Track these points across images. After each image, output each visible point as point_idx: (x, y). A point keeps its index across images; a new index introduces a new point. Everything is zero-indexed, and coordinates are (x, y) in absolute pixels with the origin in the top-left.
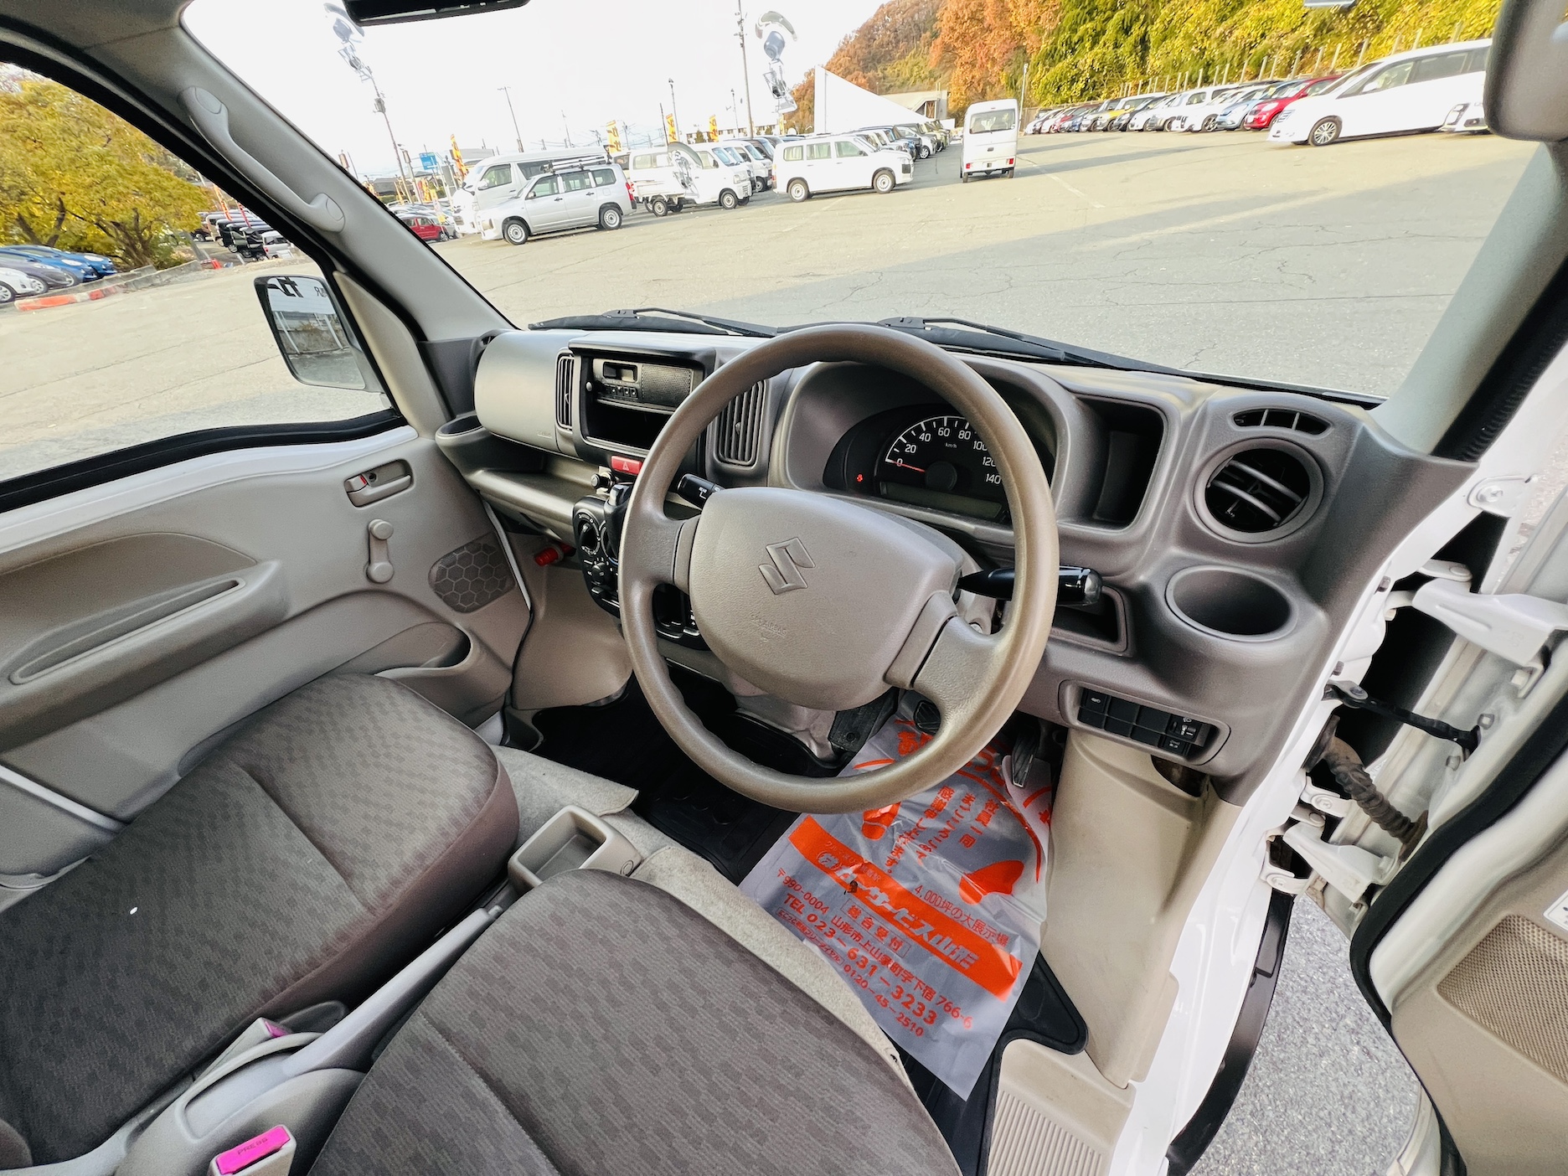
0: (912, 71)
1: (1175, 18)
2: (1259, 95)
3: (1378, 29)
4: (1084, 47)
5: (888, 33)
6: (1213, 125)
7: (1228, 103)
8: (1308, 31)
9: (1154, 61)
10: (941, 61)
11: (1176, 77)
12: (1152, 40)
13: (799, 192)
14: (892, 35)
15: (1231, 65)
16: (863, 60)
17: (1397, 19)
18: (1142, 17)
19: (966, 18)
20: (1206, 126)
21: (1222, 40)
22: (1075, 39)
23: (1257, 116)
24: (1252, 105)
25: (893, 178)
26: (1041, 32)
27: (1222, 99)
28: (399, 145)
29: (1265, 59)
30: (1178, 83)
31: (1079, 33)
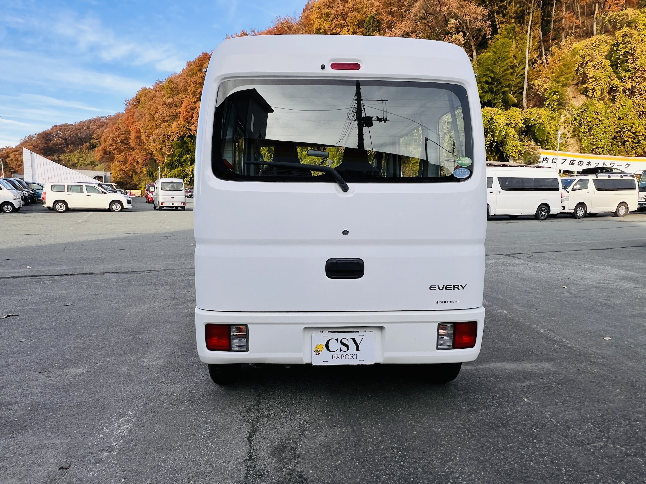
0: (78, 160)
4: (187, 164)
5: (61, 139)
10: (102, 158)
13: (61, 207)
14: (64, 141)
16: (43, 149)
19: (119, 142)
22: (182, 160)
25: (122, 205)
26: (163, 154)
31: (184, 158)
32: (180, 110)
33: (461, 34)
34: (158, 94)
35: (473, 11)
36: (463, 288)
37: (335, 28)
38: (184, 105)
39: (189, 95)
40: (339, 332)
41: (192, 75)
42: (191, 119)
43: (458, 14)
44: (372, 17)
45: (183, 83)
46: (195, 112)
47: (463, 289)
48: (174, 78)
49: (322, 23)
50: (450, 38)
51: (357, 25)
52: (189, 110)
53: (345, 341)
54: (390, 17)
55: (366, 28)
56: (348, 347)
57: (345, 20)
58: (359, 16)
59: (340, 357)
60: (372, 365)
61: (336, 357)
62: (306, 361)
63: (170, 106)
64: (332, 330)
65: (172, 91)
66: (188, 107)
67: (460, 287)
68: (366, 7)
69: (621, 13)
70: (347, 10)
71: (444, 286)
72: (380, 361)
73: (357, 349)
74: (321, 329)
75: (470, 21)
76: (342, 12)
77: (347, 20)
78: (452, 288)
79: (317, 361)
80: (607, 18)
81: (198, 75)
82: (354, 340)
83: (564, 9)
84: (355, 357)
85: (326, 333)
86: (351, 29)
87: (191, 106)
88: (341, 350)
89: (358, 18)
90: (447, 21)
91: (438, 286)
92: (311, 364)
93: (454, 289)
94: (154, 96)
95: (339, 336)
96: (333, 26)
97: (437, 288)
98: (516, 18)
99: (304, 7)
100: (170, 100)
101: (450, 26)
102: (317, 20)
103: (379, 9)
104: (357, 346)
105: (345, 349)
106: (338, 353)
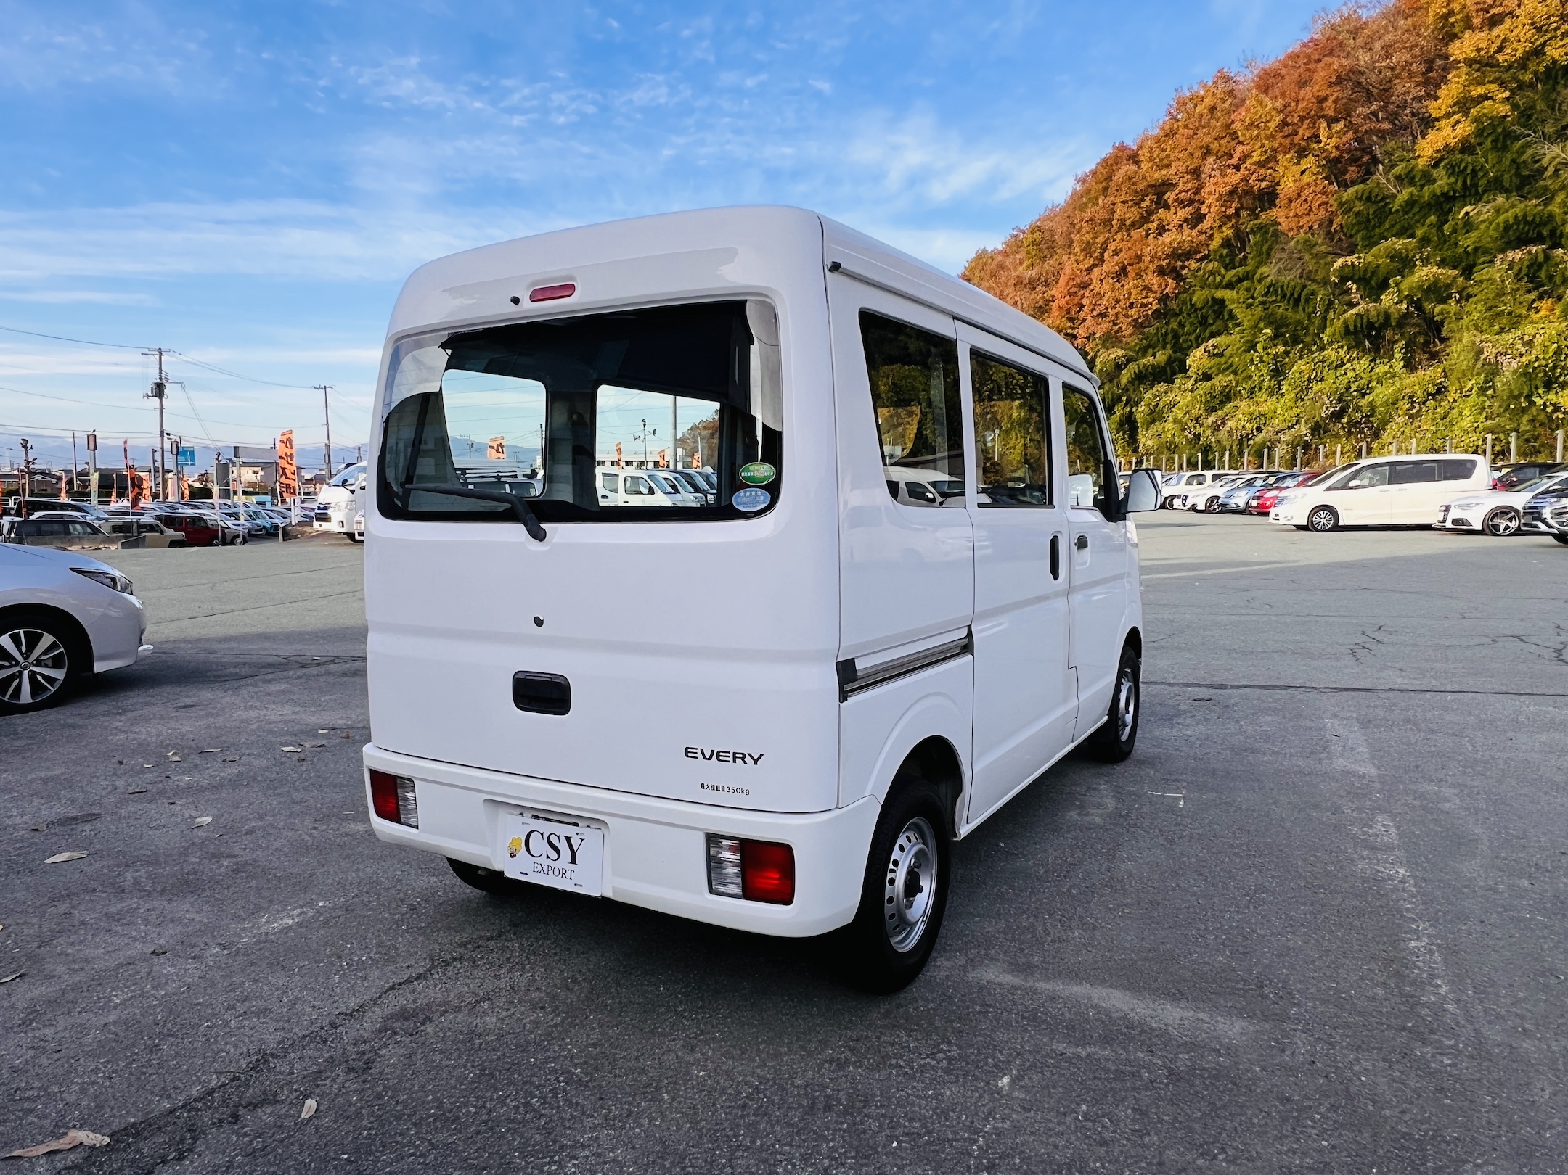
1: (1161, 403)
2: (1259, 483)
3: (1376, 435)
6: (1215, 507)
7: (1227, 488)
8: (1304, 429)
9: (1146, 440)
11: (1174, 459)
12: (1139, 421)
15: (1230, 454)
17: (1391, 429)
18: (1124, 399)
20: (1210, 506)
21: (1216, 428)
23: (1260, 502)
24: (1253, 491)
27: (1222, 483)
28: (168, 434)
29: (1266, 451)
30: (1176, 465)
32: (1053, 292)
34: (1008, 262)
36: (756, 761)
38: (1062, 281)
39: (1076, 254)
40: (547, 820)
41: (1086, 204)
42: (1079, 312)
45: (1065, 228)
46: (1086, 295)
47: (756, 763)
48: (1049, 218)
52: (1073, 290)
53: (554, 840)
56: (558, 852)
59: (545, 869)
60: (596, 898)
61: (540, 868)
62: (495, 866)
63: (1031, 285)
64: (537, 814)
65: (1040, 250)
66: (1071, 283)
67: (748, 759)
71: (713, 752)
72: (609, 894)
73: (573, 861)
74: (522, 810)
78: (731, 759)
79: (512, 871)
81: (1100, 201)
82: (568, 839)
84: (568, 874)
85: (528, 818)
87: (1078, 281)
88: (548, 857)
91: (702, 750)
92: (502, 873)
93: (734, 761)
94: (1001, 266)
95: (547, 828)
97: (699, 755)
100: (1033, 273)
104: (573, 853)
105: (553, 855)
106: (543, 860)
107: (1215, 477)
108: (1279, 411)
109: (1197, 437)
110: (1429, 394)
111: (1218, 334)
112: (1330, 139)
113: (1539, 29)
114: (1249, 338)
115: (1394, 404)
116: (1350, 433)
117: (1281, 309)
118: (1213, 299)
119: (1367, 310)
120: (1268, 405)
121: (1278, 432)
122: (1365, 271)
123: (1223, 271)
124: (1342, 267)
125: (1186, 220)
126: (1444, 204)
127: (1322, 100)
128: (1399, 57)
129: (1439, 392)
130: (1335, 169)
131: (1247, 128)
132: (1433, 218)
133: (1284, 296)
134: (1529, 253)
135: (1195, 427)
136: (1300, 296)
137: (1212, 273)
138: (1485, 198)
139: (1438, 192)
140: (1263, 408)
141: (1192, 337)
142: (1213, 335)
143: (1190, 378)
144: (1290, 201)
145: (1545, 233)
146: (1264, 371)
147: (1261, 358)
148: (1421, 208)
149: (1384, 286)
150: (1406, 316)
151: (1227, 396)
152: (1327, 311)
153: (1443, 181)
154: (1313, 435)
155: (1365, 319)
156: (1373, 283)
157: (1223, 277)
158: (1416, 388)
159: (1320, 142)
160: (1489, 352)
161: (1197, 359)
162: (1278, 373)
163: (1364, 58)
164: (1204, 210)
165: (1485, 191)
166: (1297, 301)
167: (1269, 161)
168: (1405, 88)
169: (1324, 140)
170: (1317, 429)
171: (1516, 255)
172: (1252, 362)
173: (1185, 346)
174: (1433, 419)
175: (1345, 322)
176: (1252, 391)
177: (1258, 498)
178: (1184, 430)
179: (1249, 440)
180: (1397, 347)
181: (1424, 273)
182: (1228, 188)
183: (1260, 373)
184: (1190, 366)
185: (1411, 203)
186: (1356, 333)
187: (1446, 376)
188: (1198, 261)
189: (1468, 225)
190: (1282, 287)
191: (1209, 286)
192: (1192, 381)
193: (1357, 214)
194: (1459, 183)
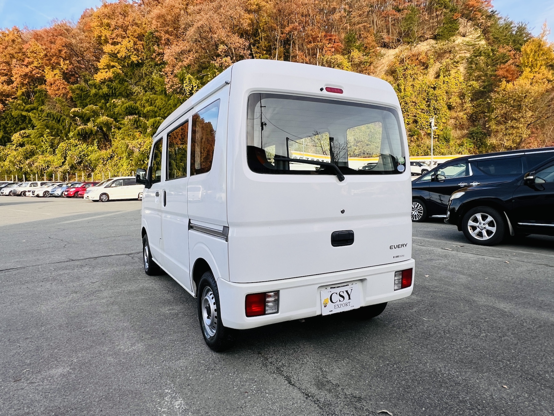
3: (93, 170)
6: (47, 195)
8: (67, 167)
17: (98, 169)
20: (45, 195)
21: (30, 166)
23: (68, 193)
27: (46, 186)
33: (229, 57)
35: (237, 41)
37: (116, 38)
40: (338, 287)
43: (226, 42)
44: (152, 33)
47: (406, 247)
49: (103, 32)
50: (220, 60)
51: (137, 38)
53: (341, 294)
54: (167, 36)
55: (146, 42)
56: (343, 297)
57: (125, 31)
58: (139, 31)
59: (339, 306)
60: (359, 309)
61: (337, 306)
62: (318, 313)
64: (333, 286)
67: (404, 246)
68: (145, 24)
69: (333, 57)
70: (127, 23)
71: (397, 245)
72: (364, 304)
73: (350, 299)
74: (326, 287)
75: (235, 49)
76: (122, 25)
77: (127, 32)
79: (326, 312)
80: (325, 60)
82: (347, 291)
83: (297, 49)
84: (348, 304)
85: (329, 289)
86: (131, 41)
88: (340, 301)
89: (138, 32)
90: (217, 46)
91: (394, 246)
92: (321, 315)
93: (401, 247)
95: (337, 290)
96: (114, 36)
97: (394, 248)
98: (267, 51)
99: (82, 13)
101: (220, 50)
102: (97, 28)
103: (157, 27)
104: (349, 295)
105: (342, 299)
106: (338, 303)
107: (42, 184)
108: (55, 160)
109: (21, 168)
110: (109, 158)
111: (24, 129)
112: (64, 65)
113: (128, 50)
114: (40, 132)
115: (98, 160)
116: (84, 169)
117: (52, 123)
118: (21, 115)
119: (85, 128)
120: (50, 158)
121: (56, 168)
122: (82, 114)
123: (24, 104)
124: (74, 112)
125: (5, 81)
126: (106, 97)
127: (60, 51)
128: (85, 45)
129: (111, 157)
130: (66, 76)
131: (31, 52)
132: (103, 101)
133: (54, 118)
134: (134, 117)
135: (20, 165)
136: (60, 119)
137: (19, 105)
138: (118, 98)
139: (105, 93)
140: (48, 159)
141: (12, 129)
142: (21, 129)
143: (14, 145)
144: (51, 84)
145: (137, 112)
146: (47, 145)
147: (46, 140)
148: (99, 97)
149: (88, 120)
150: (97, 131)
151: (32, 153)
152: (70, 126)
153: (105, 90)
154: (71, 169)
155: (85, 131)
156: (85, 119)
157: (25, 107)
158: (104, 155)
159: (61, 65)
160: (130, 146)
161: (16, 137)
162: (53, 147)
163: (74, 41)
164: (13, 79)
165: (118, 96)
166: (59, 121)
167: (41, 67)
168: (88, 56)
169: (62, 65)
170: (72, 167)
171: (131, 117)
172: (42, 141)
173: (9, 132)
174: (111, 166)
175: (78, 131)
176: (43, 152)
177: (67, 191)
178: (14, 165)
179: (44, 170)
180: (95, 142)
181: (103, 118)
182: (24, 73)
183: (46, 146)
184: (13, 140)
185: (96, 95)
186: (82, 135)
187: (113, 153)
188: (12, 99)
189: (115, 106)
190: (53, 115)
191: (19, 110)
192: (15, 146)
193: (77, 94)
194: (111, 92)
